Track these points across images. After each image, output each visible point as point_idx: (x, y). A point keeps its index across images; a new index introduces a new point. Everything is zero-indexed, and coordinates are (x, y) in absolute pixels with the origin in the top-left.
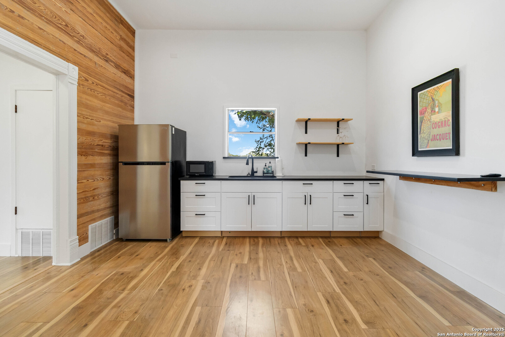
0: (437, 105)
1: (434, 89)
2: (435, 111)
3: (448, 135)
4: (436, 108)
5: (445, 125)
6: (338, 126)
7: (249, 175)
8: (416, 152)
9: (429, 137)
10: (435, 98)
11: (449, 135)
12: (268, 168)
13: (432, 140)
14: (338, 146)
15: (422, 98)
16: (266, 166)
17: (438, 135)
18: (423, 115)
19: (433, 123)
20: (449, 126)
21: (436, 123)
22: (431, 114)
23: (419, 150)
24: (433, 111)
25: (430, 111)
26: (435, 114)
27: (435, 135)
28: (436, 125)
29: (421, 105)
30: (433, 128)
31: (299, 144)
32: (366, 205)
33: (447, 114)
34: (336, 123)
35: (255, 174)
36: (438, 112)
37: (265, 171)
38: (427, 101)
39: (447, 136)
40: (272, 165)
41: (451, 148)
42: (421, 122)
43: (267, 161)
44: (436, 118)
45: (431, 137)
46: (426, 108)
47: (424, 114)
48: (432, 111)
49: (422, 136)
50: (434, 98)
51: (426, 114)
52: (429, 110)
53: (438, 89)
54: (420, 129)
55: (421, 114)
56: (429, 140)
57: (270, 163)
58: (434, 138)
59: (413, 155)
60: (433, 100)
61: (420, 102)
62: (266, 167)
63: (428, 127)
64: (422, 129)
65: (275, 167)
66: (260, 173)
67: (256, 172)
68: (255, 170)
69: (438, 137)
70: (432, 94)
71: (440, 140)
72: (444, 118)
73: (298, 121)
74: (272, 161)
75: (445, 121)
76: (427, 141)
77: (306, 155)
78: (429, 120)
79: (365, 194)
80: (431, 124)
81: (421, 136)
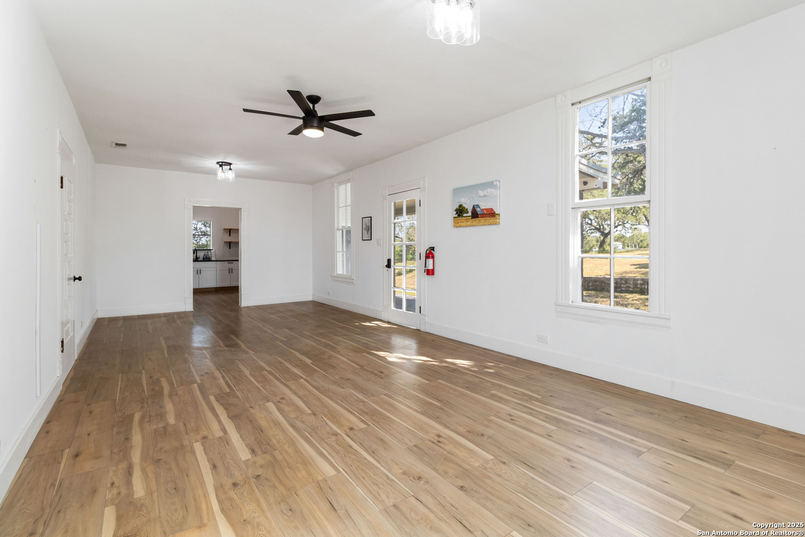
31: (226, 242)
35: (198, 259)
37: (205, 257)
40: (209, 254)
43: (206, 252)
65: (211, 255)
66: (201, 259)
67: (199, 258)
68: (198, 257)
74: (209, 251)
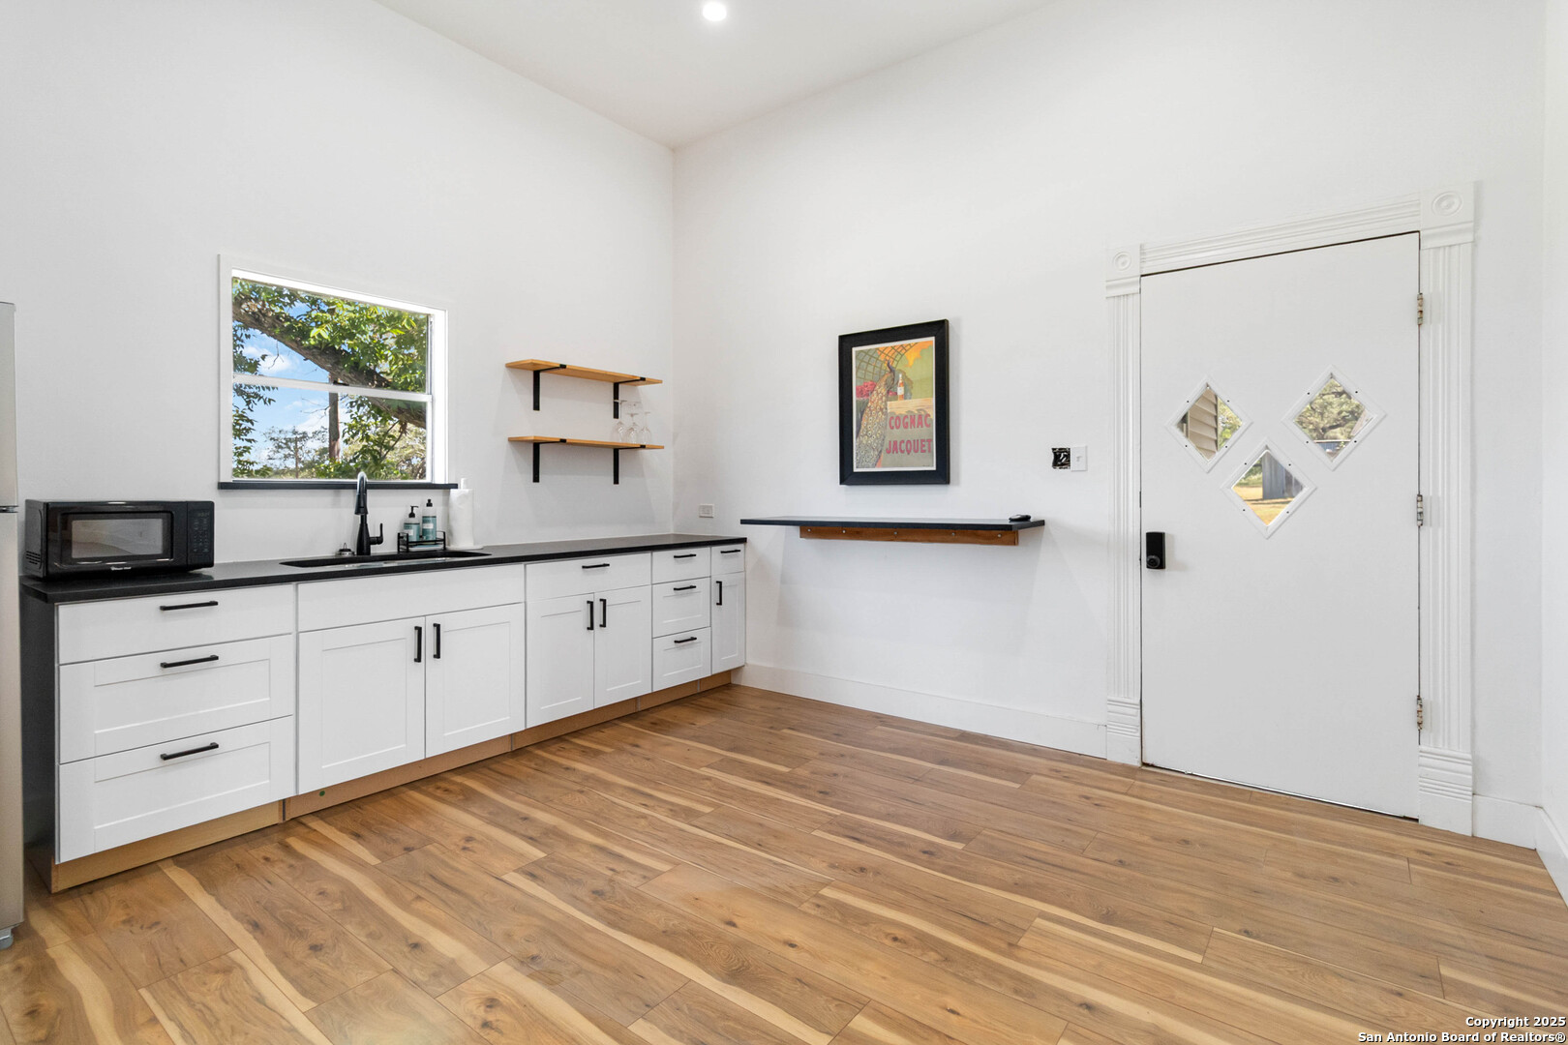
0: (900, 381)
1: (893, 348)
2: (896, 393)
3: (926, 444)
4: (899, 388)
5: (920, 423)
6: (616, 396)
7: (347, 554)
8: (848, 476)
9: (882, 446)
10: (898, 366)
11: (929, 445)
12: (421, 522)
13: (888, 452)
14: (616, 451)
15: (862, 361)
16: (412, 515)
17: (903, 441)
18: (865, 398)
19: (892, 418)
20: (928, 426)
21: (898, 418)
22: (887, 397)
23: (855, 470)
24: (891, 393)
25: (884, 392)
26: (896, 400)
27: (895, 442)
28: (898, 421)
29: (859, 374)
30: (892, 428)
32: (714, 606)
33: (925, 403)
34: (612, 385)
36: (904, 397)
38: (877, 369)
39: (924, 446)
41: (934, 468)
42: (861, 412)
44: (898, 407)
45: (886, 445)
46: (874, 385)
47: (868, 395)
48: (888, 392)
49: (864, 442)
50: (894, 366)
51: (874, 397)
52: (882, 390)
53: (904, 351)
54: (857, 426)
55: (860, 393)
56: (881, 452)
57: (429, 504)
58: (895, 448)
59: (843, 481)
60: (892, 370)
61: (858, 368)
62: (412, 520)
63: (878, 423)
64: (863, 427)
69: (903, 446)
70: (888, 358)
71: (909, 452)
72: (918, 410)
73: (513, 367)
75: (920, 417)
76: (876, 453)
77: (536, 479)
78: (881, 409)
79: (714, 580)
80: (886, 419)
81: (861, 443)
